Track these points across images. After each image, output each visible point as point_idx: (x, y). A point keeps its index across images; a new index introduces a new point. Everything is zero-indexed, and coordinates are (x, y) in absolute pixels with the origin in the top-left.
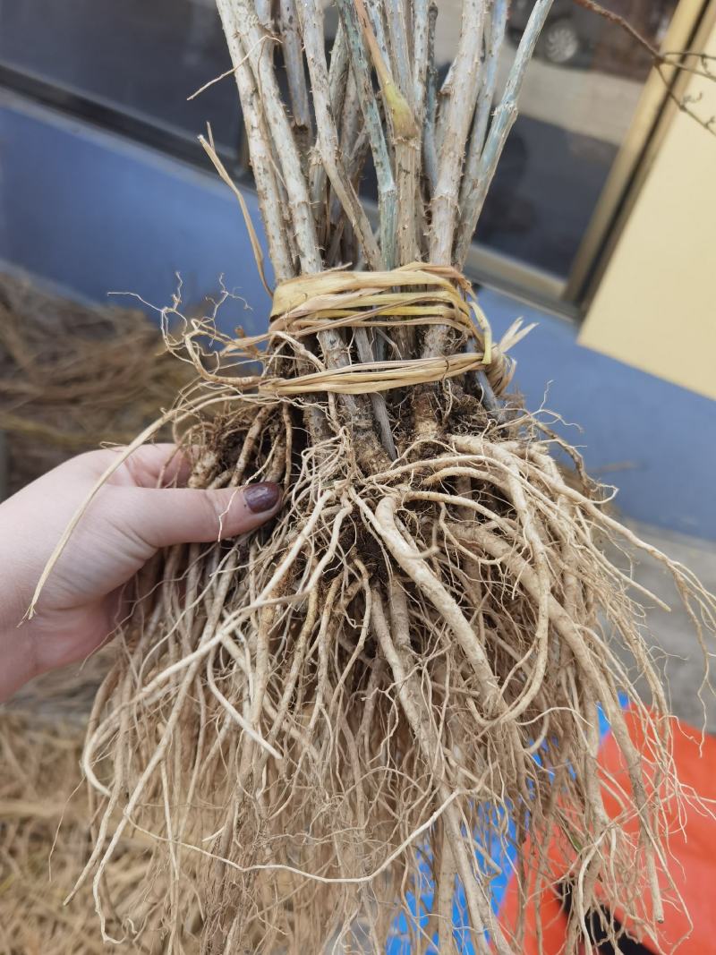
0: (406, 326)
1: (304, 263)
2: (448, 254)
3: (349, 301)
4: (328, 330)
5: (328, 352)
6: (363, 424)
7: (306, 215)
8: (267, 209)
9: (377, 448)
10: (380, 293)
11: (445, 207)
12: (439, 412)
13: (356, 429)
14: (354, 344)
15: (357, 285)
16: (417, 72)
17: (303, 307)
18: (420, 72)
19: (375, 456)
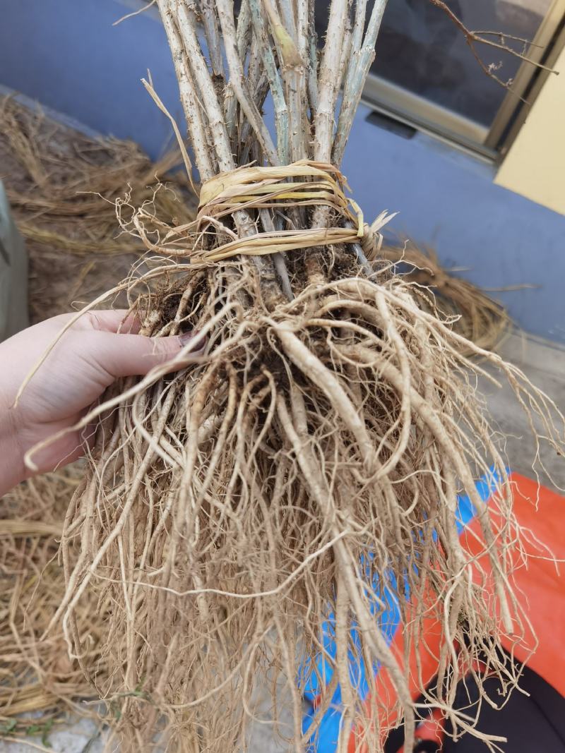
0: (298, 207)
1: (222, 166)
2: (328, 156)
3: (256, 189)
4: (240, 211)
5: (241, 225)
6: (268, 276)
7: (222, 132)
8: (193, 130)
9: (279, 294)
10: (278, 182)
11: (324, 121)
12: (325, 266)
13: (264, 280)
14: (260, 220)
15: (262, 177)
16: (300, 28)
17: (222, 195)
18: (303, 28)
19: (278, 299)
